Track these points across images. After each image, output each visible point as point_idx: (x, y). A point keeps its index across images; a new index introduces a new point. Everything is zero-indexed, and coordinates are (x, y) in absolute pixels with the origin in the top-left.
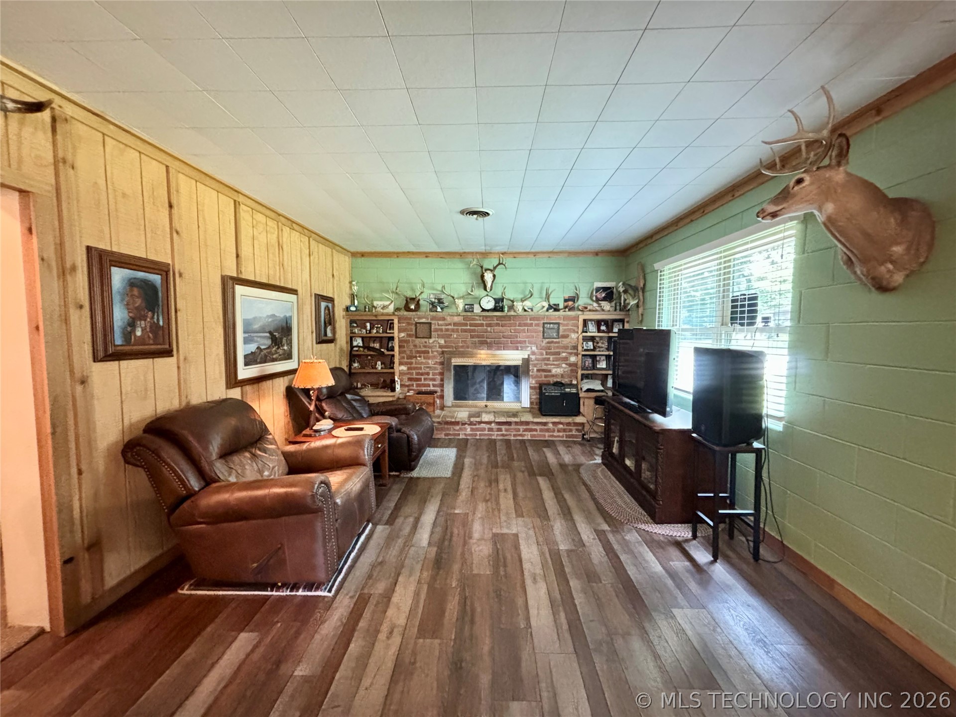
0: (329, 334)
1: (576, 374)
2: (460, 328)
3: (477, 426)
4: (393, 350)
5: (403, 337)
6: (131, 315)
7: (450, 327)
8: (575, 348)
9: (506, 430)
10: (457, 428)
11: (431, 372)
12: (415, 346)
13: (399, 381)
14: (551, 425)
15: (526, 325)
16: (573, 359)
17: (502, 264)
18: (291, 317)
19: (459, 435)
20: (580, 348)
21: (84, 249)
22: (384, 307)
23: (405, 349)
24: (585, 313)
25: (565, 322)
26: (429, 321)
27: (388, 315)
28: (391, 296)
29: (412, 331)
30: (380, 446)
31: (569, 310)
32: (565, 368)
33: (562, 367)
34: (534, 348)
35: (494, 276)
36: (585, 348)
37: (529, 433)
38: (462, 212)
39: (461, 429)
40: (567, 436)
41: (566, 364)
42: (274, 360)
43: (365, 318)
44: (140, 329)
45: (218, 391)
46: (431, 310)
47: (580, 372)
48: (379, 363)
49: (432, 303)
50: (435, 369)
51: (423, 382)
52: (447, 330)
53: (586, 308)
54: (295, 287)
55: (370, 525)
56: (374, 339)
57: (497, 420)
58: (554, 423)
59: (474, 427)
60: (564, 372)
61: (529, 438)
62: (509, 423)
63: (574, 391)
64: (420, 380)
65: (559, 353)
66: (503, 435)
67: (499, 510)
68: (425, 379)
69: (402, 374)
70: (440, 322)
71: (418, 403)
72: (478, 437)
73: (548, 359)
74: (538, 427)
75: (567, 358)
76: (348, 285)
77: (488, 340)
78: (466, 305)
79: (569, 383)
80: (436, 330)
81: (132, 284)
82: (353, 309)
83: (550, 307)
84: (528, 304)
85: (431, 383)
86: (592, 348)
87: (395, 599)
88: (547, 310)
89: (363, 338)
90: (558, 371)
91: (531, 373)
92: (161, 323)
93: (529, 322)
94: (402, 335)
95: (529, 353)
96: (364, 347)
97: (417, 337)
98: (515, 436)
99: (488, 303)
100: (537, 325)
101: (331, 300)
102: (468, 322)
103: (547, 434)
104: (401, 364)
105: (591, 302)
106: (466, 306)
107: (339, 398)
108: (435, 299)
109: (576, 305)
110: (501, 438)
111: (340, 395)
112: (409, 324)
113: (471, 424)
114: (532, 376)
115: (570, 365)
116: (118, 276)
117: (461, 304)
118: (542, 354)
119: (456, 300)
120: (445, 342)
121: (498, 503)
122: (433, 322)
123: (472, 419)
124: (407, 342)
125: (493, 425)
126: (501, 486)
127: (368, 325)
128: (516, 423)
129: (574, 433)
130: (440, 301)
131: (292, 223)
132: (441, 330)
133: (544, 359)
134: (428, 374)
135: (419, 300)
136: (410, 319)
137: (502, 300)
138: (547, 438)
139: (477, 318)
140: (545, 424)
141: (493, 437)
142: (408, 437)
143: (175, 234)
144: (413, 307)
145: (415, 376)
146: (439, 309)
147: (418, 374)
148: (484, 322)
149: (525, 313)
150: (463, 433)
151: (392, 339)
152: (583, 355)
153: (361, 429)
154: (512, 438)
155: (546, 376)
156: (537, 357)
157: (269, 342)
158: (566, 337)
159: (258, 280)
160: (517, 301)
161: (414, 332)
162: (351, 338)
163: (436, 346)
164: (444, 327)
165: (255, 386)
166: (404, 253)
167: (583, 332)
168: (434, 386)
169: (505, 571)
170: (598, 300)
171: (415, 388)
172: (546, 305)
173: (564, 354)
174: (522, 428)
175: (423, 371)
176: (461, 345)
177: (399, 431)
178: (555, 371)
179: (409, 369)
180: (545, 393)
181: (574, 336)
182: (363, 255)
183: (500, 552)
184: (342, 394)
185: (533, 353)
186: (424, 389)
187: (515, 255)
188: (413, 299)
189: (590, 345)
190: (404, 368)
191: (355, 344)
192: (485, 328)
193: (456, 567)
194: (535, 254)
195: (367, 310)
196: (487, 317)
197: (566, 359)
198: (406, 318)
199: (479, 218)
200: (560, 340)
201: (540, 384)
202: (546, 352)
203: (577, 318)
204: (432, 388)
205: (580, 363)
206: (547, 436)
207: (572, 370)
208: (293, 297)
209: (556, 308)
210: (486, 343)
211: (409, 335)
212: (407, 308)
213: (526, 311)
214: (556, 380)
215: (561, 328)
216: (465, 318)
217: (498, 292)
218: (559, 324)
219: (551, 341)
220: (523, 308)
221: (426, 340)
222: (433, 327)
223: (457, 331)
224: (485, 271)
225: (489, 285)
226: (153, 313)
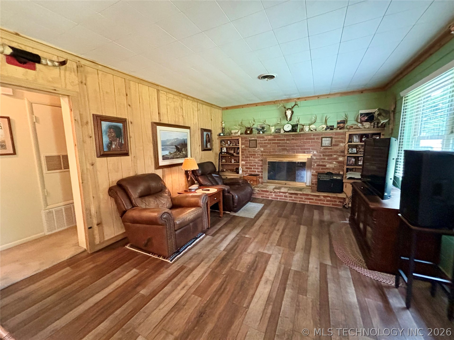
0: (209, 146)
1: (343, 168)
2: (272, 142)
4: (239, 154)
5: (243, 147)
6: (110, 139)
7: (266, 141)
8: (343, 152)
9: (295, 198)
10: (268, 194)
11: (257, 165)
12: (249, 152)
13: (241, 169)
14: (322, 197)
15: (311, 139)
16: (341, 159)
17: (297, 105)
18: (186, 139)
19: (268, 197)
20: (346, 152)
21: (92, 116)
22: (235, 133)
23: (245, 153)
24: (350, 130)
25: (336, 136)
26: (256, 139)
27: (237, 137)
28: (239, 127)
29: (247, 144)
30: (215, 199)
31: (340, 129)
32: (335, 164)
33: (333, 164)
34: (315, 152)
35: (292, 112)
36: (350, 152)
37: (309, 201)
38: (259, 78)
39: (269, 195)
40: (333, 205)
41: (336, 162)
42: (177, 158)
43: (226, 139)
44: (114, 145)
45: (151, 170)
46: (258, 133)
47: (345, 167)
48: (233, 160)
49: (258, 129)
50: (259, 163)
51: (252, 170)
52: (265, 143)
53: (352, 127)
54: (189, 126)
55: (204, 235)
56: (231, 148)
57: (289, 192)
58: (324, 196)
59: (277, 194)
60: (335, 166)
61: (308, 203)
62: (296, 194)
63: (339, 178)
64: (251, 168)
65: (331, 155)
67: (269, 239)
68: (254, 168)
69: (243, 165)
70: (261, 139)
71: (249, 180)
72: (278, 200)
73: (324, 159)
74: (315, 198)
75: (337, 158)
76: (221, 124)
77: (287, 148)
78: (276, 129)
79: (338, 173)
80: (259, 143)
81: (110, 127)
82: (222, 134)
83: (328, 128)
84: (313, 126)
85: (257, 170)
86: (355, 152)
87: (194, 272)
88: (326, 129)
89: (227, 148)
90: (331, 166)
91: (313, 167)
92: (123, 143)
93: (312, 137)
94: (243, 146)
95: (311, 155)
96: (227, 153)
97: (250, 147)
98: (299, 201)
99: (288, 127)
100: (317, 139)
101: (210, 131)
102: (276, 139)
104: (242, 160)
105: (356, 123)
106: (277, 130)
108: (260, 127)
109: (346, 125)
110: (292, 201)
111: (208, 174)
112: (246, 141)
113: (275, 192)
114: (313, 168)
115: (339, 162)
116: (105, 125)
117: (273, 129)
118: (320, 156)
119: (271, 127)
120: (264, 149)
121: (270, 237)
122: (257, 139)
123: (275, 190)
124: (245, 150)
125: (287, 194)
126: (277, 228)
127: (229, 142)
128: (301, 194)
129: (337, 203)
130: (263, 128)
131: (187, 97)
132: (262, 143)
133: (322, 159)
134: (255, 166)
135: (252, 129)
136: (247, 138)
137: (297, 125)
138: (319, 205)
139: (281, 136)
140: (318, 196)
141: (287, 201)
142: (233, 196)
143: (128, 106)
144: (248, 132)
145: (249, 167)
146: (261, 132)
147: (250, 166)
148: (285, 138)
149: (312, 132)
150: (271, 197)
151: (238, 148)
152: (348, 157)
153: (209, 190)
154: (298, 202)
155: (322, 169)
156: (317, 157)
158: (337, 145)
159: (170, 123)
160: (306, 125)
161: (248, 145)
162: (221, 148)
163: (259, 152)
164: (263, 142)
165: (169, 169)
166: (245, 105)
167: (349, 142)
169: (253, 273)
170: (361, 122)
171: (249, 172)
172: (325, 126)
174: (304, 197)
175: (253, 164)
176: (272, 151)
177: (229, 192)
178: (328, 166)
179: (246, 163)
180: (320, 178)
181: (342, 145)
182: (227, 108)
183: (256, 262)
184: (210, 174)
185: (314, 155)
186: (253, 173)
187: (306, 99)
188: (249, 128)
189: (355, 150)
190: (244, 163)
191: (223, 151)
192: (286, 141)
193: (230, 264)
194: (318, 97)
195: (228, 135)
196: (287, 135)
197: (336, 159)
198: (245, 138)
199: (268, 80)
200: (332, 147)
201: (319, 173)
202: (323, 155)
203: (345, 134)
204: (257, 173)
205: (346, 161)
206: (319, 203)
207: (340, 166)
208: (188, 130)
209: (332, 128)
210: (286, 149)
211: (246, 146)
212: (246, 133)
213: (312, 131)
214: (328, 171)
215: (333, 140)
216: (275, 136)
217: (294, 122)
218: (331, 138)
219: (326, 148)
220: (310, 129)
221: (254, 149)
222: (258, 142)
223: (270, 143)
224: (287, 110)
225: (289, 117)
226: (120, 138)
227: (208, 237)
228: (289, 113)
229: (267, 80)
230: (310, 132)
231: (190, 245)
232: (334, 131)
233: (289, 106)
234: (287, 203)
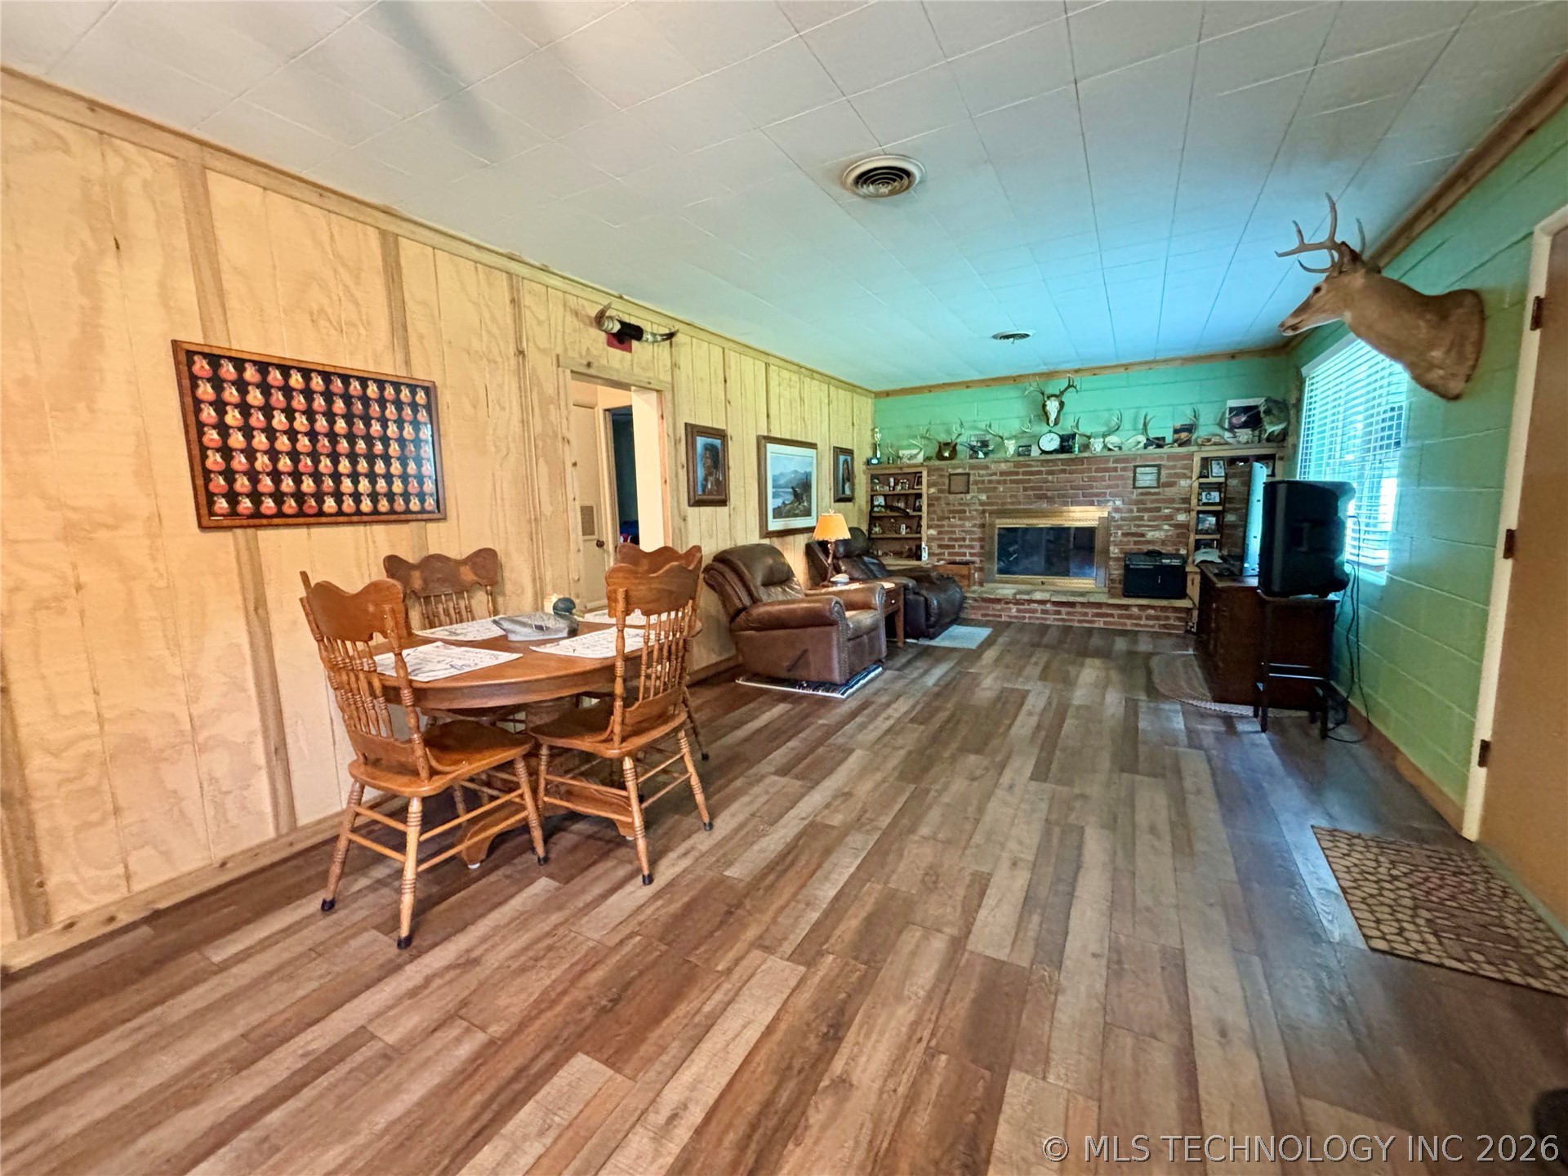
0: (848, 492)
1: (1186, 540)
2: (1009, 478)
3: (1026, 607)
4: (920, 510)
5: (934, 493)
6: (706, 472)
7: (994, 478)
8: (1187, 500)
9: (1068, 614)
10: (998, 607)
11: (968, 537)
12: (948, 504)
13: (927, 548)
14: (1135, 610)
15: (1106, 470)
16: (1182, 518)
17: (1073, 386)
18: (810, 473)
19: (1000, 616)
20: (1194, 501)
21: (684, 425)
22: (912, 457)
23: (936, 508)
24: (1203, 448)
25: (1171, 463)
26: (967, 471)
27: (916, 466)
28: (921, 442)
29: (944, 484)
30: (893, 602)
31: (1180, 445)
32: (1167, 531)
33: (1163, 530)
34: (1118, 503)
35: (1062, 404)
36: (1204, 500)
37: (1102, 619)
38: (995, 337)
39: (1002, 610)
40: (1161, 626)
41: (1170, 525)
42: (796, 515)
43: (887, 472)
44: (710, 483)
46: (971, 457)
47: (1192, 538)
48: (903, 526)
49: (972, 448)
50: (973, 533)
51: (956, 550)
52: (990, 482)
53: (1209, 440)
54: (813, 441)
55: (880, 669)
56: (899, 497)
57: (1053, 600)
58: (1140, 607)
59: (1022, 607)
60: (1167, 536)
61: (1102, 626)
62: (1071, 604)
63: (1176, 562)
64: (953, 547)
65: (1158, 509)
66: (1063, 620)
67: (1020, 674)
68: (960, 546)
69: (930, 539)
70: (982, 472)
71: (948, 575)
72: (1027, 621)
73: (1141, 518)
74: (1115, 612)
75: (1172, 516)
76: (869, 433)
77: (1049, 493)
78: (1020, 447)
79: (1174, 551)
80: (976, 483)
81: (706, 448)
82: (874, 461)
83: (1149, 443)
84: (1113, 440)
85: (967, 551)
86: (1217, 500)
88: (1146, 447)
89: (886, 496)
90: (1157, 534)
91: (1111, 539)
92: (721, 478)
93: (1111, 465)
94: (932, 490)
95: (1110, 509)
96: (886, 507)
97: (950, 493)
98: (1080, 621)
99: (1051, 442)
100: (1124, 469)
101: (849, 452)
102: (1020, 470)
103: (1129, 622)
104: (929, 527)
105: (1218, 430)
107: (855, 558)
108: (978, 441)
109: (1194, 437)
110: (1060, 623)
112: (942, 476)
113: (1017, 602)
114: (1113, 541)
115: (1177, 526)
117: (1011, 447)
118: (1131, 511)
119: (1005, 441)
120: (988, 497)
121: (1021, 671)
122: (972, 472)
123: (1019, 597)
124: (938, 499)
125: (1048, 605)
126: (1033, 660)
127: (892, 480)
128: (1083, 604)
129: (1172, 622)
130: (985, 444)
131: (812, 373)
132: (983, 482)
133: (1135, 518)
134: (964, 539)
135: (956, 445)
136: (942, 470)
137: (1073, 436)
138: (1129, 628)
139: (1033, 463)
140: (1127, 607)
141: (1048, 622)
142: (926, 600)
143: (727, 404)
144: (947, 454)
145: (946, 543)
146: (981, 455)
147: (950, 539)
148: (1043, 469)
149: (1110, 453)
150: (1006, 613)
151: (919, 496)
152: (1199, 512)
154: (1076, 624)
155: (1136, 543)
156: (1123, 515)
158: (1171, 485)
159: (785, 437)
160: (1097, 437)
161: (946, 487)
162: (872, 497)
163: (975, 503)
164: (986, 478)
166: (938, 386)
167: (1201, 476)
168: (972, 555)
170: (1232, 428)
171: (946, 557)
172: (1143, 439)
173: (1167, 511)
174: (1090, 611)
175: (958, 536)
176: (1009, 500)
177: (916, 591)
178: (1150, 535)
179: (940, 533)
180: (1129, 565)
181: (1184, 483)
182: (888, 394)
183: (1004, 697)
184: (859, 556)
185: (1117, 510)
186: (958, 559)
187: (1094, 371)
188: (947, 444)
189: (1215, 496)
190: (933, 532)
191: (876, 503)
192: (1045, 476)
193: (955, 699)
194: (1126, 367)
196: (1047, 461)
197: (1169, 518)
198: (938, 469)
199: (1017, 341)
200: (1160, 490)
201: (1126, 553)
202: (1138, 508)
203: (1190, 457)
204: (968, 558)
205: (1193, 523)
206: (1129, 624)
207: (1178, 536)
208: (811, 452)
209: (1159, 443)
210: (1045, 497)
211: (940, 491)
212: (940, 457)
213: (1110, 450)
214: (1151, 547)
215: (1164, 472)
216: (1017, 465)
217: (1067, 427)
218: (1159, 467)
219: (1146, 492)
220: (1105, 446)
221: (962, 496)
222: (971, 479)
223: (1005, 482)
224: (1049, 398)
225: (1052, 417)
226: (717, 470)
227: (890, 671)
228: (1052, 406)
229: (1011, 344)
230: (1107, 453)
231: (862, 679)
232: (1166, 450)
233: (1054, 387)
234: (1049, 626)
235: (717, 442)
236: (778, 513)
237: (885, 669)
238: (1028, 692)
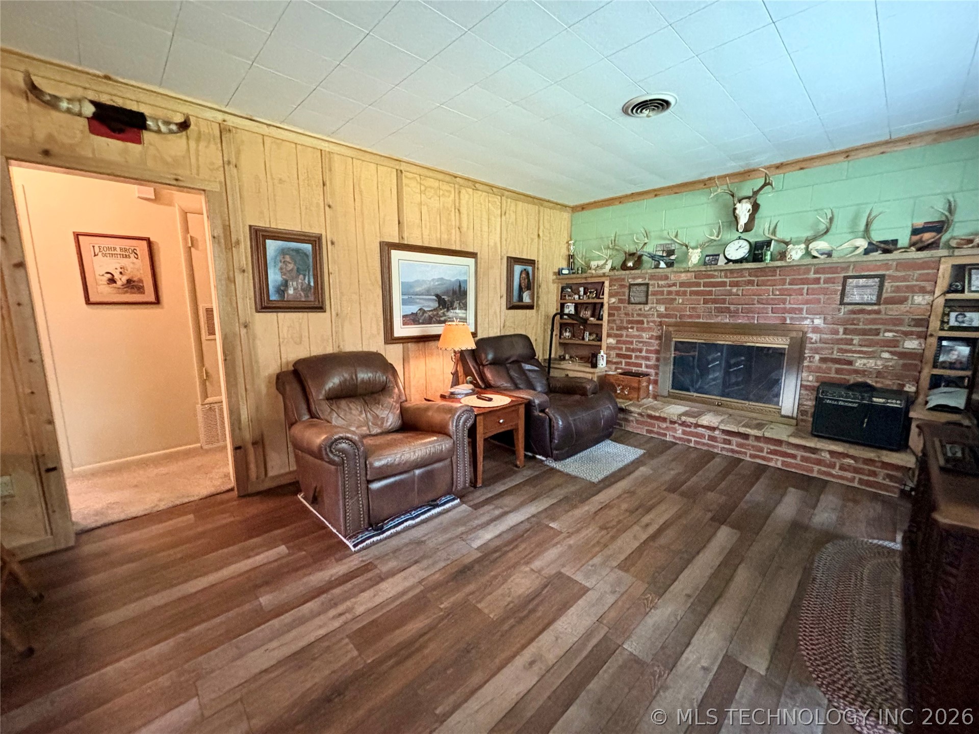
0: (526, 298)
1: (917, 374)
2: (689, 289)
3: (692, 429)
4: (602, 320)
5: (614, 303)
6: (284, 277)
8: (923, 322)
9: (739, 445)
10: (664, 425)
11: (645, 348)
12: (627, 314)
13: (605, 356)
14: (827, 456)
15: (805, 282)
16: (911, 344)
17: (769, 184)
18: (466, 281)
19: (665, 435)
20: (935, 324)
21: (248, 228)
22: (598, 268)
23: (615, 318)
24: (959, 252)
25: (901, 274)
26: (647, 281)
27: (600, 276)
28: (607, 253)
29: (624, 294)
30: (501, 421)
31: (919, 250)
32: (888, 360)
33: (881, 358)
34: (818, 322)
35: (756, 207)
37: (781, 458)
38: (625, 111)
39: (667, 428)
40: (861, 481)
41: (891, 353)
42: (440, 322)
43: (576, 281)
44: (292, 289)
45: (376, 344)
46: (653, 267)
47: (928, 372)
49: (653, 257)
50: (650, 344)
51: (633, 360)
52: (670, 293)
53: (970, 241)
54: (475, 251)
55: (458, 501)
56: (585, 305)
57: (722, 427)
58: (832, 453)
59: (688, 429)
60: (887, 367)
61: (779, 465)
62: (746, 436)
63: (895, 403)
64: (630, 357)
65: (876, 332)
66: (732, 451)
67: (606, 546)
68: (637, 357)
69: (609, 348)
70: (660, 283)
71: (619, 386)
72: (692, 445)
74: (799, 453)
75: (898, 341)
76: (565, 245)
77: (732, 307)
78: (707, 256)
79: (895, 388)
80: (655, 293)
82: (566, 272)
83: (872, 247)
84: (821, 245)
85: (643, 362)
88: (867, 252)
89: (576, 305)
90: (871, 364)
91: (806, 363)
92: (312, 284)
93: (812, 275)
94: (613, 300)
96: (575, 316)
97: (629, 303)
98: (752, 456)
99: (738, 250)
100: (829, 281)
101: (532, 262)
102: (702, 281)
103: (816, 468)
104: (609, 336)
106: (707, 258)
107: (508, 365)
108: (663, 251)
109: (945, 238)
110: (730, 454)
111: (513, 362)
112: (622, 286)
113: (683, 424)
114: (808, 366)
115: (903, 355)
116: (272, 246)
117: (695, 257)
118: (836, 332)
119: (690, 250)
120: (666, 309)
121: (614, 538)
122: (651, 282)
123: (683, 418)
124: (618, 309)
125: (717, 432)
126: (646, 519)
127: (582, 289)
128: (757, 438)
129: (879, 480)
130: (671, 253)
131: (474, 184)
132: (662, 293)
133: (839, 341)
134: (641, 351)
135: (640, 257)
136: (624, 279)
137: (768, 243)
138: (815, 475)
139: (716, 273)
140: (814, 450)
141: (716, 451)
142: (550, 420)
143: (327, 208)
144: (630, 264)
145: (624, 352)
146: (662, 265)
147: (628, 349)
148: (727, 280)
149: (815, 261)
150: (671, 434)
151: (602, 304)
152: (941, 339)
153: (490, 400)
154: (748, 459)
155: (838, 371)
156: (825, 336)
157: (436, 305)
158: (902, 301)
160: (798, 243)
161: (626, 297)
162: (562, 305)
163: (653, 315)
164: (665, 289)
165: (421, 345)
167: (951, 291)
168: (647, 366)
169: (512, 627)
171: (623, 366)
172: (863, 244)
173: (889, 335)
174: (766, 447)
175: (635, 346)
176: (688, 313)
178: (859, 364)
179: (618, 342)
180: (823, 399)
181: (920, 299)
183: (540, 598)
184: (517, 362)
185: (816, 329)
186: (634, 369)
188: (632, 255)
190: (612, 341)
191: (566, 311)
192: (728, 288)
193: (471, 587)
194: (847, 154)
195: (580, 272)
196: (732, 271)
197: (893, 343)
198: (620, 279)
199: (651, 114)
200: (882, 307)
201: (825, 384)
202: (845, 329)
203: (935, 264)
204: (644, 369)
205: (930, 352)
206: (815, 471)
207: (905, 366)
208: (471, 261)
209: (888, 247)
210: (728, 310)
211: (621, 301)
212: (624, 267)
213: (815, 257)
214: (860, 379)
215: (887, 285)
216: (698, 275)
217: (759, 233)
218: (882, 278)
219: (859, 309)
220: (808, 253)
221: (642, 306)
222: (651, 289)
223: (684, 293)
224: (740, 201)
226: (305, 276)
227: (464, 507)
228: (743, 210)
229: (648, 116)
230: (809, 261)
231: (413, 518)
232: (896, 255)
233: (747, 190)
234: (713, 456)
235: (308, 247)
236: (411, 319)
237: (462, 502)
238: (585, 590)
